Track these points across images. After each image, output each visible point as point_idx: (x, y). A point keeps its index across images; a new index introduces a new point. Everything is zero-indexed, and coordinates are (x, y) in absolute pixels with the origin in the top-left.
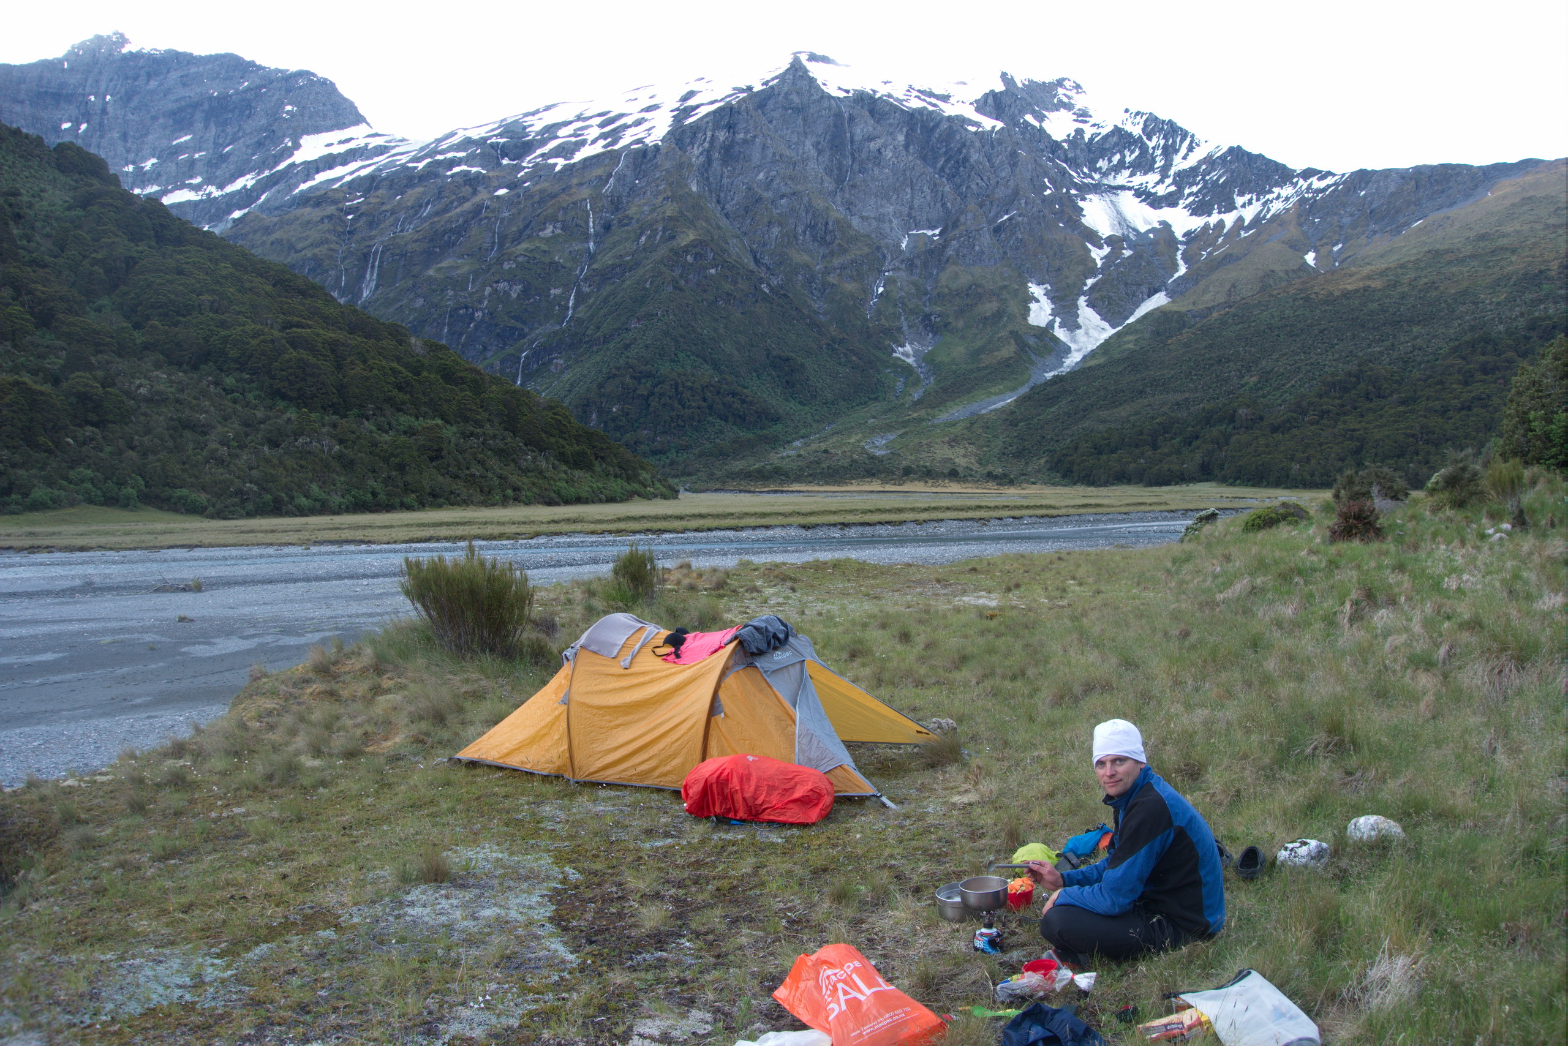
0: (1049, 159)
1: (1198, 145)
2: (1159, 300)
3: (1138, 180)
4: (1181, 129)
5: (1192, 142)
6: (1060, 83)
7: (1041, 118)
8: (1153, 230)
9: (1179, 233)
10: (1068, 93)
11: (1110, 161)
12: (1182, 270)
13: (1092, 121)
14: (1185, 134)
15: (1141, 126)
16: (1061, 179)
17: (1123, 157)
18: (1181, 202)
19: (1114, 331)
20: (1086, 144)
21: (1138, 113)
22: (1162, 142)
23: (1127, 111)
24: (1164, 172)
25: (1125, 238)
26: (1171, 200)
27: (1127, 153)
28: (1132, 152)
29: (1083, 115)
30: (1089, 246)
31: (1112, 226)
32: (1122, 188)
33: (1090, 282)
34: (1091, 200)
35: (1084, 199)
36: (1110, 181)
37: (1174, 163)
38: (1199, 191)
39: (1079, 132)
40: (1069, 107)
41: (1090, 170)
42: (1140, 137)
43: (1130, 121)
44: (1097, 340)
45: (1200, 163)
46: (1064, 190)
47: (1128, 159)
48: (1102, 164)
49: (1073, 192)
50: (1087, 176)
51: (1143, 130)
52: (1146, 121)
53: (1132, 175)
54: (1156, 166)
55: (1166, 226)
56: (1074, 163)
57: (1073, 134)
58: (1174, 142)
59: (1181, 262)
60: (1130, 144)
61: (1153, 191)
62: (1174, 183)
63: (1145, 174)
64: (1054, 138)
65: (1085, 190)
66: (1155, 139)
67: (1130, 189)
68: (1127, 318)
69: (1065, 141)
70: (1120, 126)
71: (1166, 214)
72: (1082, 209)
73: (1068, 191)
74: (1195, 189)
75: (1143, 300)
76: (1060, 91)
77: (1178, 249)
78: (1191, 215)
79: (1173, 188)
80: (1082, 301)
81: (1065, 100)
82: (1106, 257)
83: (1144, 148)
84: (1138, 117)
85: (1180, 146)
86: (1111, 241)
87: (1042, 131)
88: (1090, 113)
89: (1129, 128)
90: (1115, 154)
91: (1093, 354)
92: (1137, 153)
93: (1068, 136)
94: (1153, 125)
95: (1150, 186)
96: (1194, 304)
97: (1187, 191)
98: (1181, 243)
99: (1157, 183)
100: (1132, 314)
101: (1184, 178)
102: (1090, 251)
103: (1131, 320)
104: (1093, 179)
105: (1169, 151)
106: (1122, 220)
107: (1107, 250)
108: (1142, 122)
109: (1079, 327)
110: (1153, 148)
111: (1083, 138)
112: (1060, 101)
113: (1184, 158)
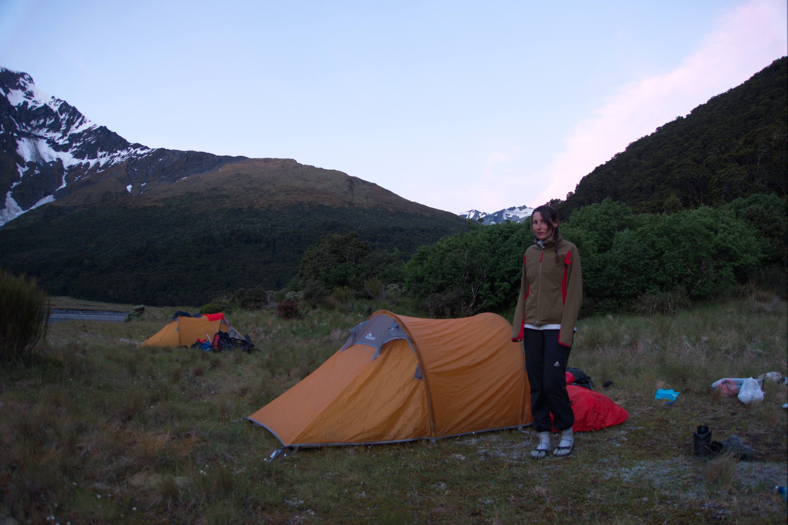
1: (85, 122)
3: (50, 135)
4: (78, 112)
5: (82, 120)
6: (23, 75)
9: (66, 165)
12: (64, 185)
17: (45, 121)
18: (70, 150)
19: (23, 212)
20: (27, 111)
22: (67, 117)
23: (53, 97)
24: (65, 133)
25: (37, 164)
26: (65, 148)
27: (48, 120)
28: (51, 119)
29: (30, 95)
30: (18, 165)
31: (32, 157)
32: (42, 137)
33: (15, 184)
34: (23, 141)
35: (20, 140)
36: (35, 132)
37: (71, 129)
38: (80, 146)
39: (26, 103)
40: (23, 89)
41: (26, 124)
42: (57, 113)
43: (53, 103)
47: (48, 123)
48: (34, 123)
49: (15, 135)
51: (59, 109)
52: (61, 105)
53: (48, 131)
54: (62, 129)
56: (20, 121)
59: (64, 181)
61: (57, 142)
63: (55, 132)
64: (11, 104)
67: (45, 138)
68: (32, 206)
69: (17, 106)
70: (48, 104)
71: (62, 155)
72: (18, 145)
73: (12, 134)
74: (78, 144)
75: (41, 198)
76: (21, 79)
77: (64, 174)
78: (74, 157)
79: (67, 142)
80: (9, 194)
81: (22, 85)
82: (25, 172)
83: (57, 118)
84: (58, 102)
85: (76, 121)
86: (29, 164)
87: (6, 98)
88: (34, 94)
89: (52, 106)
90: (42, 119)
91: (11, 223)
92: (53, 121)
93: (19, 104)
94: (65, 107)
96: (67, 203)
97: (74, 145)
98: (66, 171)
100: (34, 204)
101: (74, 138)
102: (17, 168)
104: (27, 129)
105: (70, 123)
106: (37, 153)
107: (27, 169)
110: (62, 120)
111: (27, 107)
113: (77, 127)
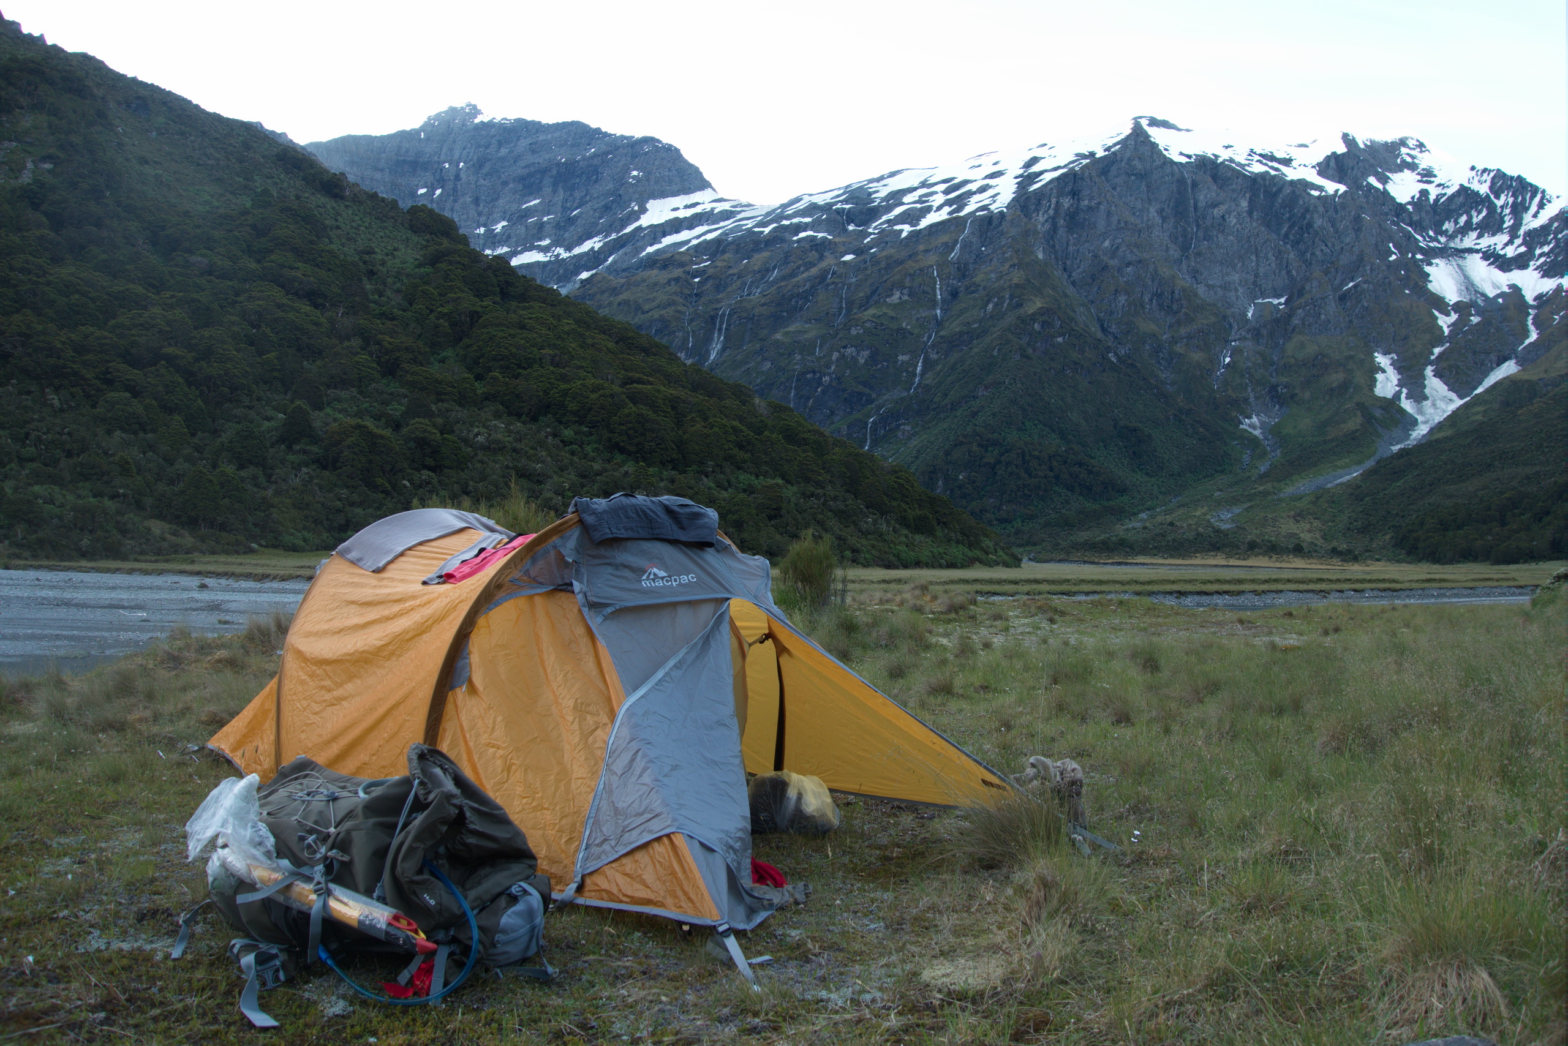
0: (1394, 223)
1: (1549, 202)
2: (1509, 368)
3: (1486, 242)
4: (1531, 185)
5: (1542, 198)
6: (1403, 142)
7: (1384, 180)
8: (1502, 295)
9: (1529, 297)
10: (1412, 152)
11: (1456, 223)
12: (1534, 336)
13: (1437, 181)
14: (1535, 190)
15: (1488, 183)
16: (1407, 244)
17: (1470, 218)
18: (1532, 263)
19: (1462, 402)
20: (1431, 206)
21: (1485, 170)
22: (1511, 200)
23: (1473, 168)
24: (1513, 233)
25: (1472, 304)
26: (1521, 262)
27: (1474, 214)
28: (1479, 212)
29: (1427, 175)
30: (1436, 313)
31: (1460, 291)
32: (1470, 251)
33: (1437, 351)
34: (1437, 265)
35: (1430, 264)
36: (1456, 244)
37: (1524, 222)
38: (1551, 251)
39: (1424, 193)
40: (1412, 167)
41: (1436, 233)
42: (1488, 196)
43: (1476, 179)
44: (1444, 411)
45: (1552, 220)
46: (1410, 255)
47: (1475, 220)
48: (1448, 226)
49: (1419, 256)
50: (1432, 239)
51: (1491, 188)
52: (1493, 178)
53: (1479, 237)
54: (1505, 226)
55: (1516, 289)
56: (1420, 227)
57: (1417, 196)
58: (1524, 199)
59: (1532, 328)
60: (1477, 204)
61: (1502, 253)
62: (1524, 243)
63: (1493, 235)
64: (1398, 201)
65: (1431, 254)
66: (1503, 197)
67: (1477, 251)
68: (1476, 388)
69: (1409, 203)
70: (1466, 185)
71: (1517, 277)
72: (1428, 275)
73: (1413, 256)
74: (1546, 249)
75: (1492, 369)
76: (1404, 150)
77: (1529, 314)
78: (1543, 277)
79: (1523, 249)
80: (1429, 371)
81: (1409, 160)
82: (1453, 324)
83: (1491, 207)
84: (1485, 175)
85: (1530, 203)
86: (1458, 307)
87: (1385, 193)
88: (1436, 172)
89: (1475, 186)
90: (1461, 215)
91: (1440, 426)
92: (1484, 213)
93: (1413, 198)
94: (1501, 182)
95: (1498, 247)
96: (1546, 371)
97: (1538, 252)
98: (1532, 307)
99: (1506, 245)
100: (1480, 383)
101: (1535, 238)
102: (1437, 318)
103: (1479, 390)
104: (1439, 242)
105: (1518, 210)
106: (1468, 284)
107: (1454, 317)
108: (1489, 179)
109: (1426, 398)
110: (1502, 207)
111: (1428, 199)
112: (1403, 161)
113: (1535, 216)
